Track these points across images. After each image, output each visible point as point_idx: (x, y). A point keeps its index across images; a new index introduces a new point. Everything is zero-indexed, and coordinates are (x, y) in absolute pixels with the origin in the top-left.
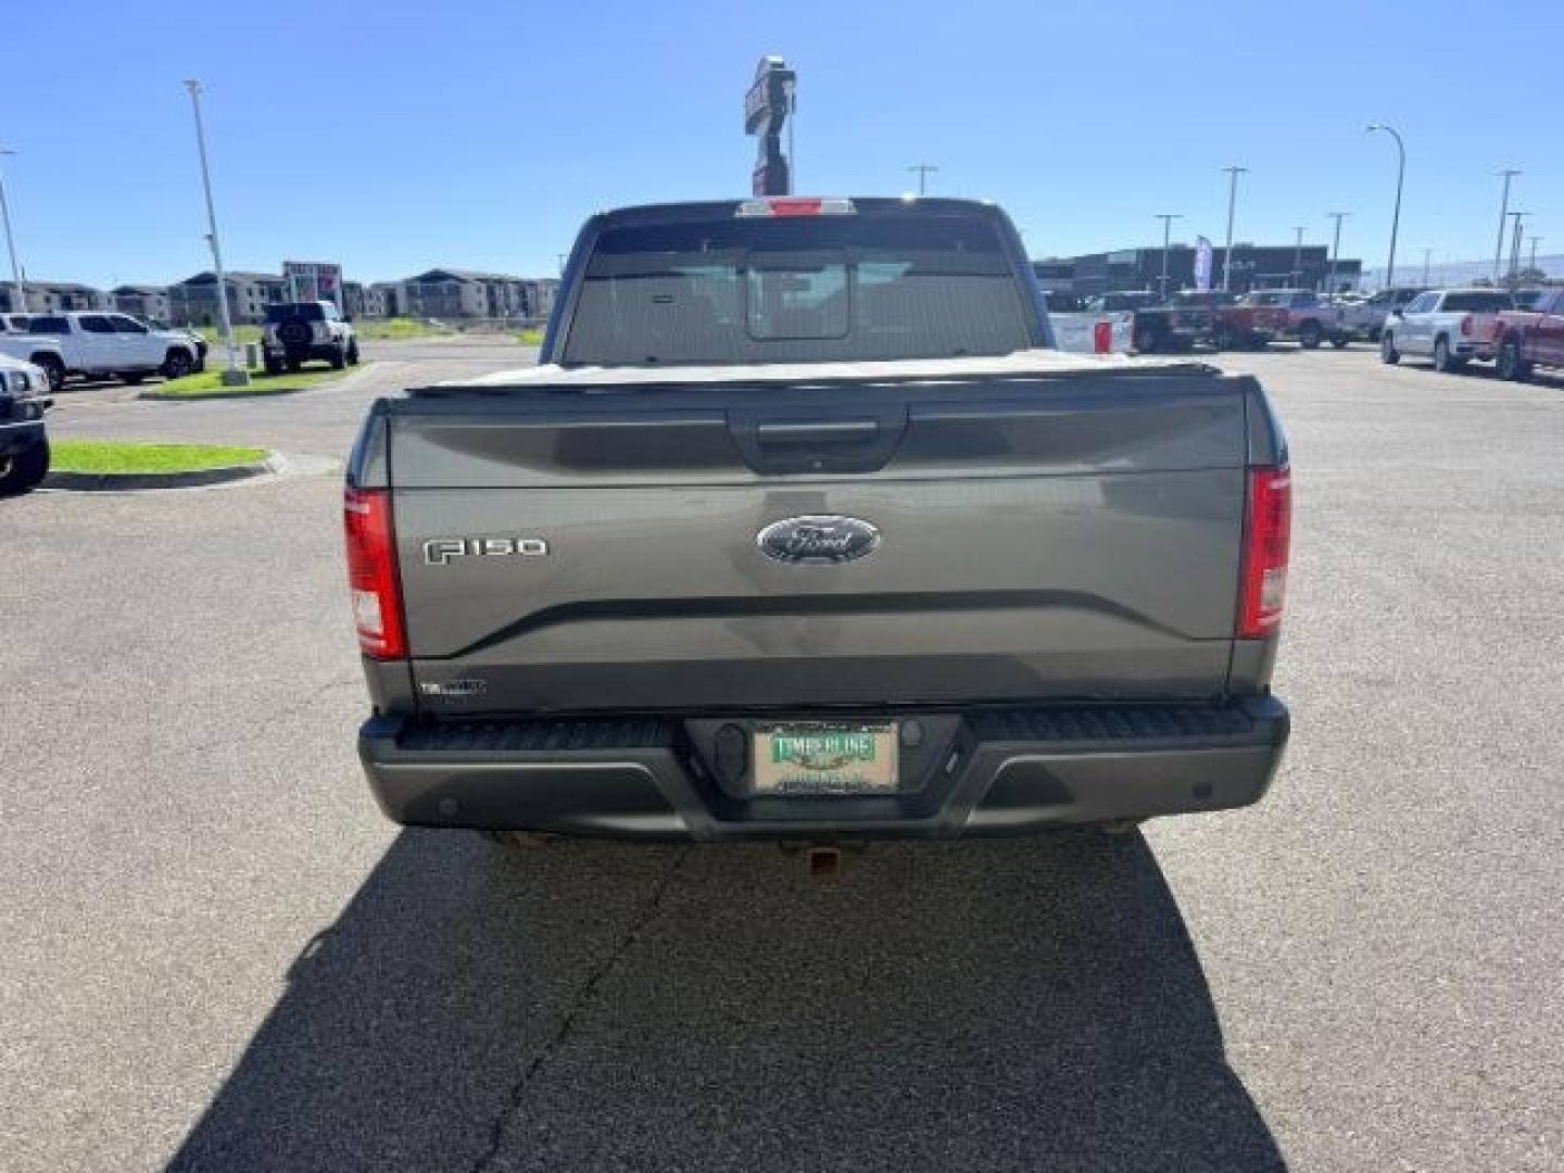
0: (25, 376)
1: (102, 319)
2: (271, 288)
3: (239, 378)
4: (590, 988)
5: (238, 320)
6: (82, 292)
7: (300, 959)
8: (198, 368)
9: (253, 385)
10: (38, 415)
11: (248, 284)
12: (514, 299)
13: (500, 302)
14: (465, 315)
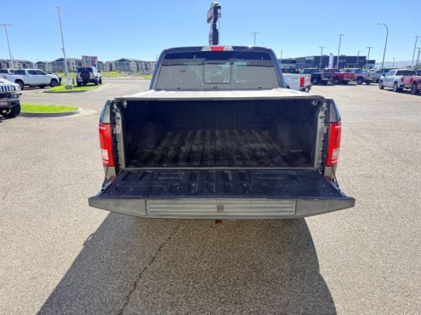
0: (14, 87)
1: (34, 71)
2: (79, 63)
3: (70, 87)
4: (160, 250)
5: (70, 71)
6: (28, 63)
7: (87, 241)
8: (59, 84)
9: (74, 89)
10: (18, 97)
11: (72, 61)
12: (144, 67)
13: (140, 67)
14: (130, 71)
